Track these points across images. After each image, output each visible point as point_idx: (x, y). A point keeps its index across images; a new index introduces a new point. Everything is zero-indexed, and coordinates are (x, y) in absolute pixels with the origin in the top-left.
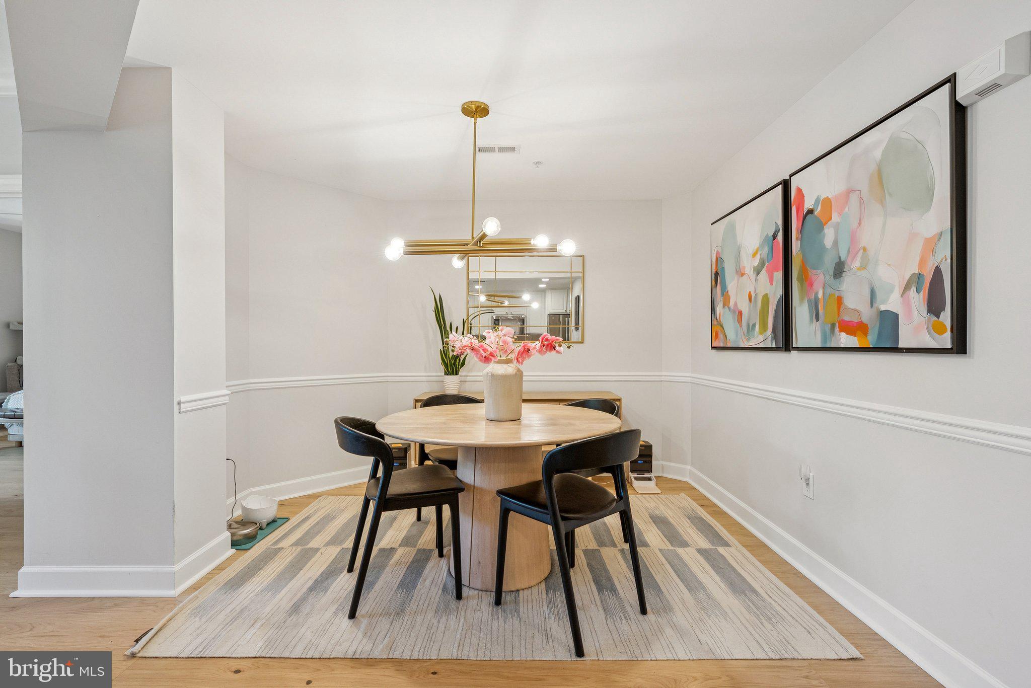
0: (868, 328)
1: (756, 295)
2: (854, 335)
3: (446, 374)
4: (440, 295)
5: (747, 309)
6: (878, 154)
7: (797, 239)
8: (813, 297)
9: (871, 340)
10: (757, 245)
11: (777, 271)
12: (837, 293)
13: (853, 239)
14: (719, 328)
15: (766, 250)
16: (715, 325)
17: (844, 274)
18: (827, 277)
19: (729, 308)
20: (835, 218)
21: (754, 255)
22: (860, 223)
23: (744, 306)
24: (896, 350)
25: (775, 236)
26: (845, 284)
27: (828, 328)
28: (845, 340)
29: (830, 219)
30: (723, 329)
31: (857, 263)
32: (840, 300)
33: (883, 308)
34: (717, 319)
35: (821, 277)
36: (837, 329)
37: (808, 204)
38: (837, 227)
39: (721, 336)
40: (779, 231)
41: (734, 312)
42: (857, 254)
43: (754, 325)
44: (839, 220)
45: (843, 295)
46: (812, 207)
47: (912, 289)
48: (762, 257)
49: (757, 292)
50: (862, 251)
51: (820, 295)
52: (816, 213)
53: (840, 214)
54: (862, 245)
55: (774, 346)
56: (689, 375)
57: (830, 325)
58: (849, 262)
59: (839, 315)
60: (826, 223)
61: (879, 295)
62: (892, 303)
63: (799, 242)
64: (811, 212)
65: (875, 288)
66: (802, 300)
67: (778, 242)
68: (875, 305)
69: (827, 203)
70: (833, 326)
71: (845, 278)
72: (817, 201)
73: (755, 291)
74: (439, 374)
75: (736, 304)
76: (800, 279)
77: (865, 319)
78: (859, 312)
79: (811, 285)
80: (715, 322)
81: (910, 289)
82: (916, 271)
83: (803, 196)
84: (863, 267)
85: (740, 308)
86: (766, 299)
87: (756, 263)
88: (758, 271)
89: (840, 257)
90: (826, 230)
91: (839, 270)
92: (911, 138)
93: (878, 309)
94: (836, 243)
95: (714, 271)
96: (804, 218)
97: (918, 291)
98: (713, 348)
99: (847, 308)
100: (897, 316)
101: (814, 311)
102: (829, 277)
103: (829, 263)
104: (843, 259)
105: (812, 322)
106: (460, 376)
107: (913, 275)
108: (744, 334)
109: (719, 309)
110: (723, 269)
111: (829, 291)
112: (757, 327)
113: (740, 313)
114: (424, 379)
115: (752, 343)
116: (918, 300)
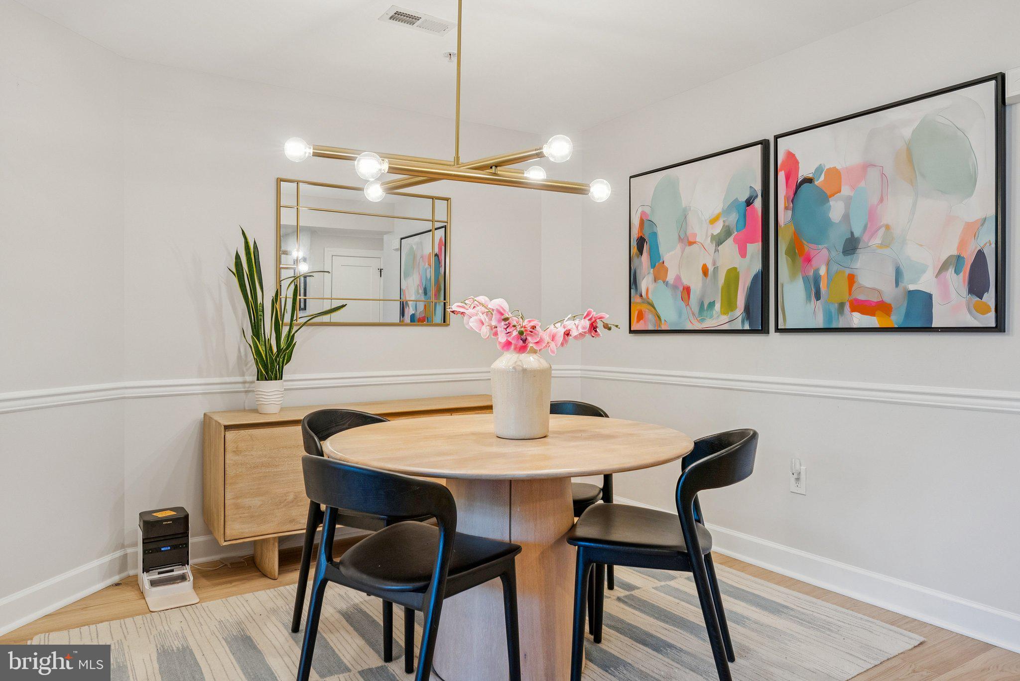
0: (892, 308)
1: (716, 269)
2: (873, 315)
3: (261, 377)
4: (255, 241)
5: (700, 284)
6: (907, 132)
7: (786, 208)
8: (811, 273)
9: (895, 320)
10: (719, 210)
11: (753, 241)
12: (848, 271)
13: (872, 215)
14: (645, 308)
15: (733, 218)
16: (636, 303)
17: (858, 251)
18: (834, 254)
19: (667, 284)
20: (846, 191)
21: (713, 221)
22: (881, 200)
23: (695, 282)
24: (929, 329)
25: (749, 202)
26: (859, 261)
27: (834, 308)
28: (858, 319)
29: (840, 191)
30: (654, 308)
31: (877, 241)
32: (852, 279)
33: (912, 287)
34: (641, 296)
35: (825, 252)
36: (847, 308)
37: (804, 171)
38: (848, 201)
39: (650, 317)
40: (757, 196)
41: (675, 287)
42: (876, 231)
43: (712, 305)
44: (852, 194)
45: (855, 272)
46: (811, 176)
47: (950, 270)
48: (727, 224)
49: (718, 264)
50: (883, 230)
51: (823, 271)
52: (816, 183)
53: (853, 187)
54: (884, 222)
55: (747, 327)
56: (579, 368)
57: (836, 305)
58: (865, 238)
59: (850, 294)
60: (833, 195)
61: (907, 275)
62: (925, 283)
63: (790, 213)
64: (808, 181)
65: (901, 267)
66: (793, 276)
67: (754, 210)
68: (901, 285)
69: (834, 174)
70: (841, 306)
71: (860, 256)
72: (819, 170)
73: (714, 263)
74: (248, 378)
75: (678, 278)
76: (791, 253)
77: (887, 299)
78: (879, 291)
79: (808, 260)
80: (636, 299)
81: (947, 269)
82: (955, 252)
83: (797, 162)
84: (884, 245)
85: (686, 282)
86: (733, 276)
87: (717, 229)
88: (719, 241)
89: (852, 233)
90: (832, 202)
91: (851, 246)
92: (951, 124)
93: (905, 288)
94: (846, 217)
95: (635, 235)
96: (798, 186)
97: (957, 272)
98: (631, 332)
99: (861, 287)
100: (930, 296)
101: (813, 289)
102: (837, 254)
103: (837, 238)
104: (857, 234)
105: (810, 300)
106: (285, 381)
107: (951, 257)
108: (693, 314)
109: (646, 283)
110: (655, 235)
111: (835, 267)
112: (718, 306)
113: (687, 290)
114: (198, 390)
115: (709, 324)
116: (957, 282)
